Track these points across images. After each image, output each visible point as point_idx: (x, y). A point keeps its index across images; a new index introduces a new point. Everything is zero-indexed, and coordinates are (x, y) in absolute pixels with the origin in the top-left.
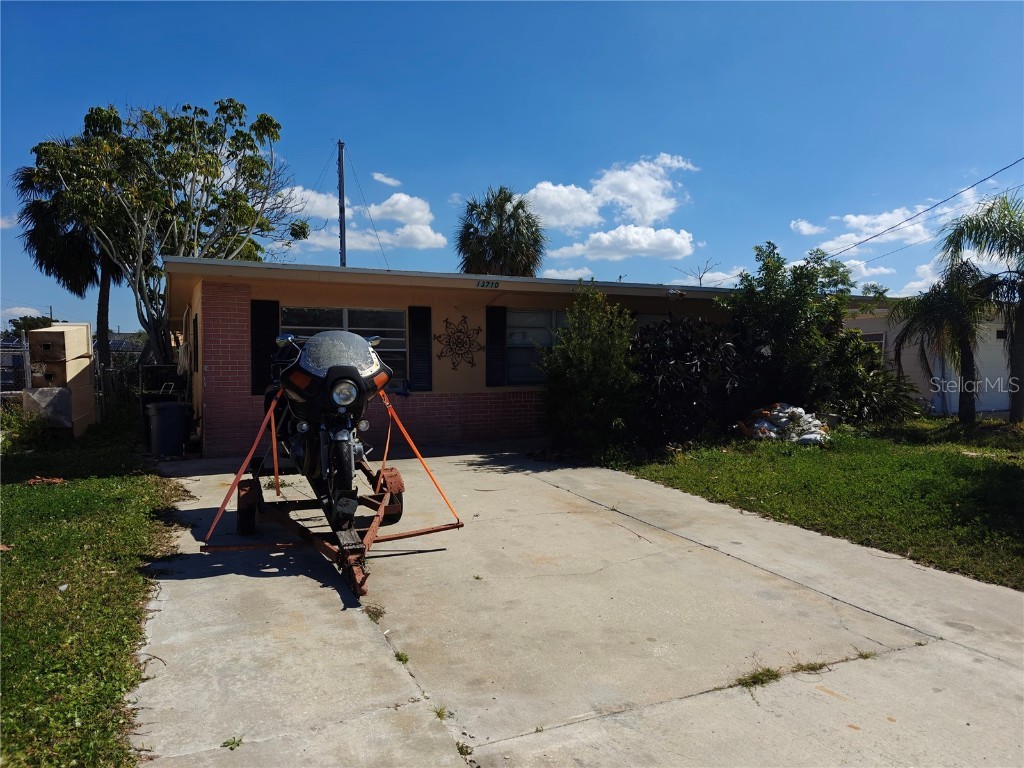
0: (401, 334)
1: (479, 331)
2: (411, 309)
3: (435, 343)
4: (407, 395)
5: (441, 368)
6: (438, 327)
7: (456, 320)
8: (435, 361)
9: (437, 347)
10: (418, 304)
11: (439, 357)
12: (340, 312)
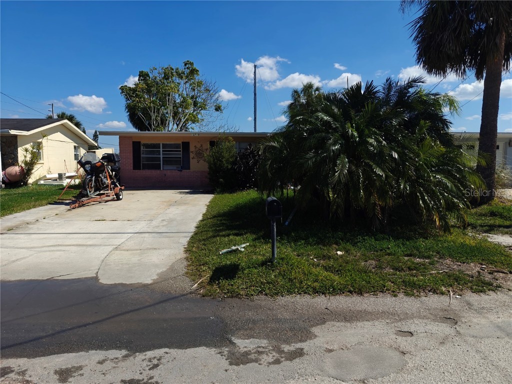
0: (180, 151)
1: (207, 149)
2: (182, 142)
3: (191, 154)
4: (181, 171)
5: (193, 163)
6: (192, 148)
7: (199, 146)
8: (191, 160)
9: (192, 155)
10: (185, 141)
11: (193, 158)
12: (159, 144)
